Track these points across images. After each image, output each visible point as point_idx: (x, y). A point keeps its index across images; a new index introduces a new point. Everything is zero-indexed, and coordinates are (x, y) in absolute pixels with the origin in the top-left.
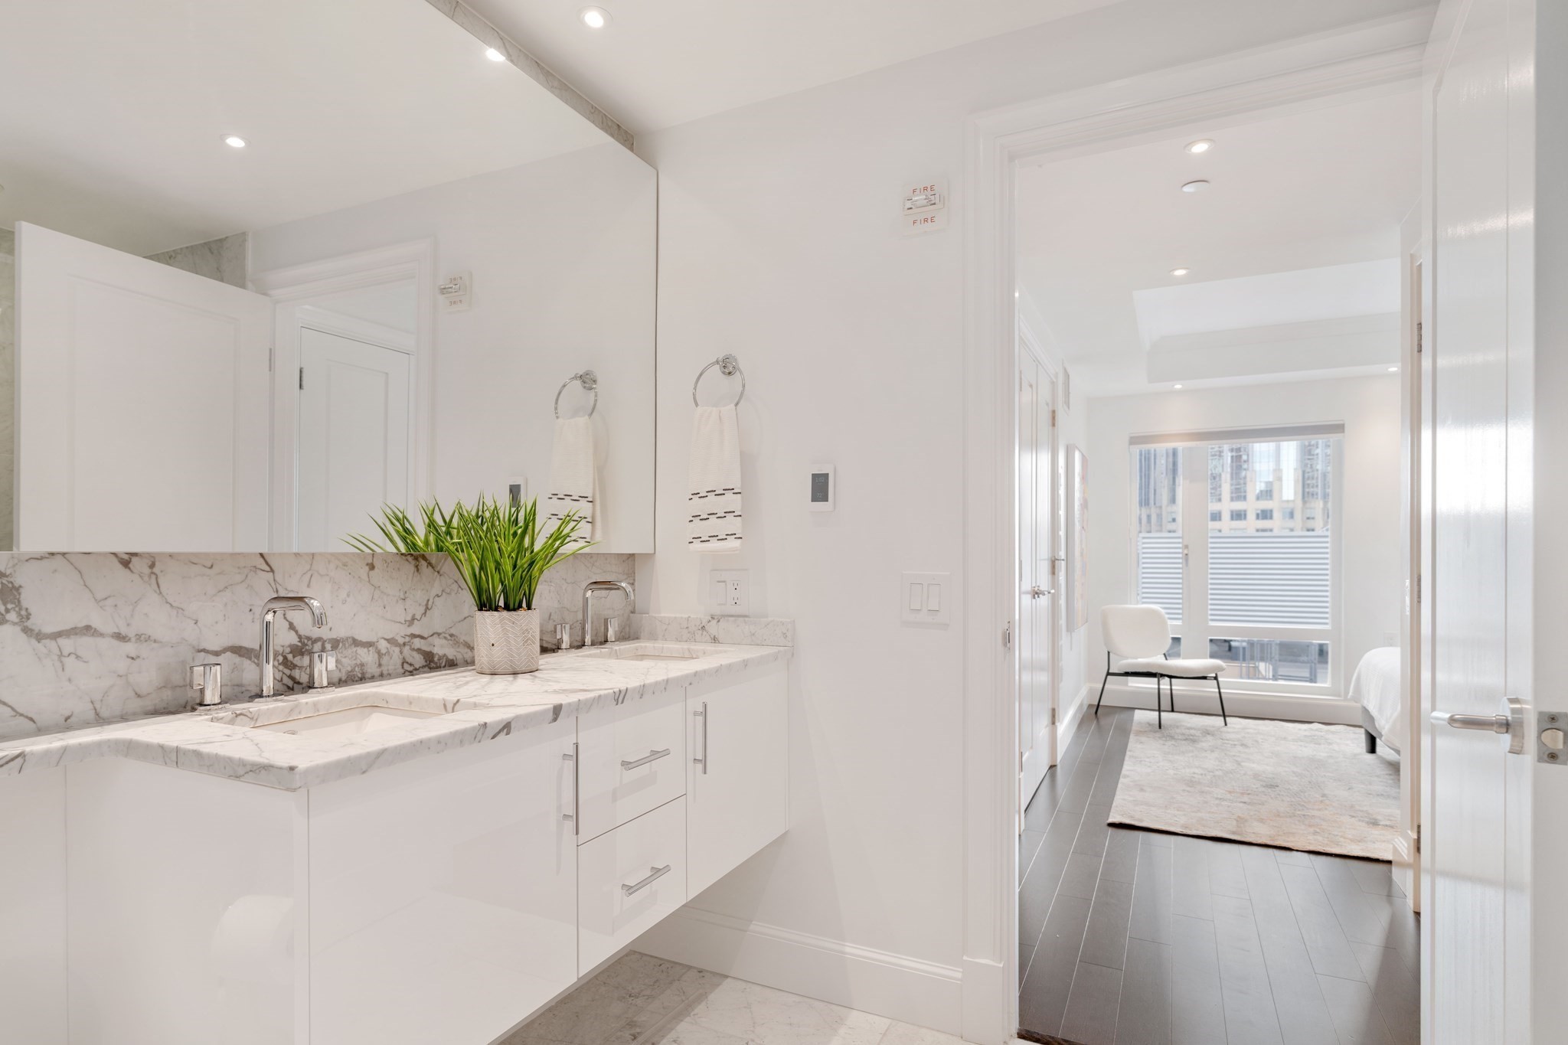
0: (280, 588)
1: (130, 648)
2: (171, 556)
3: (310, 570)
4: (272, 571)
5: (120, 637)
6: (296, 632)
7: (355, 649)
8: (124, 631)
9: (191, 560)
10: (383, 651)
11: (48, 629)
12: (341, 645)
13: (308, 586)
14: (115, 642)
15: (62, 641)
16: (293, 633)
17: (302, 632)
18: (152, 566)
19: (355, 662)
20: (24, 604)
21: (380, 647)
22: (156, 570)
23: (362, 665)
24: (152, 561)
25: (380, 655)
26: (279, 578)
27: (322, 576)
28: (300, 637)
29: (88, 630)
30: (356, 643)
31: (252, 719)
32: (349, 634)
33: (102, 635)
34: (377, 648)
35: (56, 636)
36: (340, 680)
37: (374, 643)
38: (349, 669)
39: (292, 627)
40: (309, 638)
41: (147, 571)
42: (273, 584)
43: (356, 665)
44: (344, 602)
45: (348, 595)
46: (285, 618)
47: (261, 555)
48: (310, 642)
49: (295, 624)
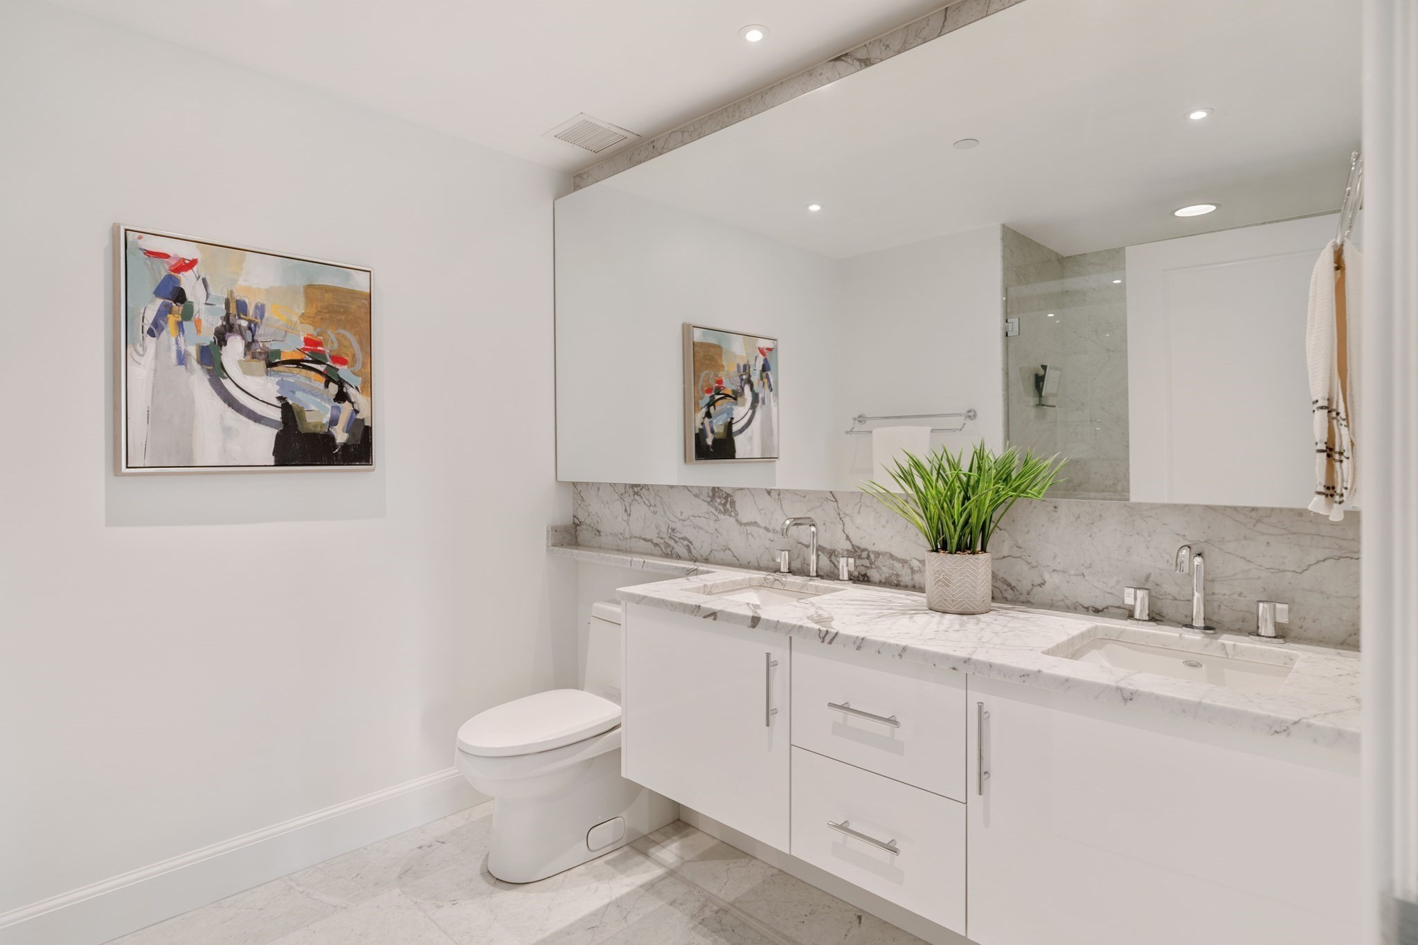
0: (841, 513)
1: (770, 535)
2: (787, 490)
3: (860, 502)
4: (836, 501)
5: (767, 529)
6: (851, 542)
7: (892, 562)
8: (768, 526)
9: (795, 492)
10: (916, 569)
11: (744, 521)
12: (881, 557)
13: (859, 513)
14: (765, 531)
15: (748, 527)
16: (848, 542)
17: (854, 543)
18: (779, 495)
19: (891, 571)
20: (737, 509)
21: (913, 565)
22: (781, 497)
23: (898, 575)
24: (779, 492)
25: (913, 571)
26: (840, 505)
27: (868, 507)
28: (853, 546)
29: (755, 524)
30: (892, 557)
31: (782, 584)
32: (887, 550)
33: (760, 527)
34: (910, 565)
35: (746, 524)
36: (880, 582)
37: (908, 561)
38: (888, 575)
39: (848, 538)
40: (859, 548)
41: (777, 497)
42: (837, 509)
43: (893, 574)
44: (884, 527)
45: (887, 522)
46: (844, 532)
47: (831, 492)
48: (859, 551)
49: (850, 537)
